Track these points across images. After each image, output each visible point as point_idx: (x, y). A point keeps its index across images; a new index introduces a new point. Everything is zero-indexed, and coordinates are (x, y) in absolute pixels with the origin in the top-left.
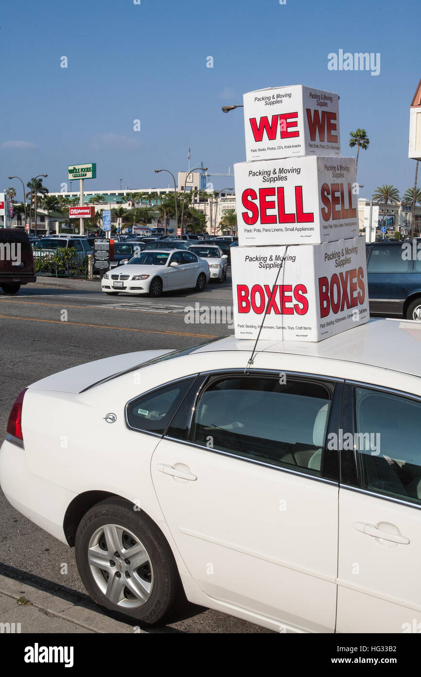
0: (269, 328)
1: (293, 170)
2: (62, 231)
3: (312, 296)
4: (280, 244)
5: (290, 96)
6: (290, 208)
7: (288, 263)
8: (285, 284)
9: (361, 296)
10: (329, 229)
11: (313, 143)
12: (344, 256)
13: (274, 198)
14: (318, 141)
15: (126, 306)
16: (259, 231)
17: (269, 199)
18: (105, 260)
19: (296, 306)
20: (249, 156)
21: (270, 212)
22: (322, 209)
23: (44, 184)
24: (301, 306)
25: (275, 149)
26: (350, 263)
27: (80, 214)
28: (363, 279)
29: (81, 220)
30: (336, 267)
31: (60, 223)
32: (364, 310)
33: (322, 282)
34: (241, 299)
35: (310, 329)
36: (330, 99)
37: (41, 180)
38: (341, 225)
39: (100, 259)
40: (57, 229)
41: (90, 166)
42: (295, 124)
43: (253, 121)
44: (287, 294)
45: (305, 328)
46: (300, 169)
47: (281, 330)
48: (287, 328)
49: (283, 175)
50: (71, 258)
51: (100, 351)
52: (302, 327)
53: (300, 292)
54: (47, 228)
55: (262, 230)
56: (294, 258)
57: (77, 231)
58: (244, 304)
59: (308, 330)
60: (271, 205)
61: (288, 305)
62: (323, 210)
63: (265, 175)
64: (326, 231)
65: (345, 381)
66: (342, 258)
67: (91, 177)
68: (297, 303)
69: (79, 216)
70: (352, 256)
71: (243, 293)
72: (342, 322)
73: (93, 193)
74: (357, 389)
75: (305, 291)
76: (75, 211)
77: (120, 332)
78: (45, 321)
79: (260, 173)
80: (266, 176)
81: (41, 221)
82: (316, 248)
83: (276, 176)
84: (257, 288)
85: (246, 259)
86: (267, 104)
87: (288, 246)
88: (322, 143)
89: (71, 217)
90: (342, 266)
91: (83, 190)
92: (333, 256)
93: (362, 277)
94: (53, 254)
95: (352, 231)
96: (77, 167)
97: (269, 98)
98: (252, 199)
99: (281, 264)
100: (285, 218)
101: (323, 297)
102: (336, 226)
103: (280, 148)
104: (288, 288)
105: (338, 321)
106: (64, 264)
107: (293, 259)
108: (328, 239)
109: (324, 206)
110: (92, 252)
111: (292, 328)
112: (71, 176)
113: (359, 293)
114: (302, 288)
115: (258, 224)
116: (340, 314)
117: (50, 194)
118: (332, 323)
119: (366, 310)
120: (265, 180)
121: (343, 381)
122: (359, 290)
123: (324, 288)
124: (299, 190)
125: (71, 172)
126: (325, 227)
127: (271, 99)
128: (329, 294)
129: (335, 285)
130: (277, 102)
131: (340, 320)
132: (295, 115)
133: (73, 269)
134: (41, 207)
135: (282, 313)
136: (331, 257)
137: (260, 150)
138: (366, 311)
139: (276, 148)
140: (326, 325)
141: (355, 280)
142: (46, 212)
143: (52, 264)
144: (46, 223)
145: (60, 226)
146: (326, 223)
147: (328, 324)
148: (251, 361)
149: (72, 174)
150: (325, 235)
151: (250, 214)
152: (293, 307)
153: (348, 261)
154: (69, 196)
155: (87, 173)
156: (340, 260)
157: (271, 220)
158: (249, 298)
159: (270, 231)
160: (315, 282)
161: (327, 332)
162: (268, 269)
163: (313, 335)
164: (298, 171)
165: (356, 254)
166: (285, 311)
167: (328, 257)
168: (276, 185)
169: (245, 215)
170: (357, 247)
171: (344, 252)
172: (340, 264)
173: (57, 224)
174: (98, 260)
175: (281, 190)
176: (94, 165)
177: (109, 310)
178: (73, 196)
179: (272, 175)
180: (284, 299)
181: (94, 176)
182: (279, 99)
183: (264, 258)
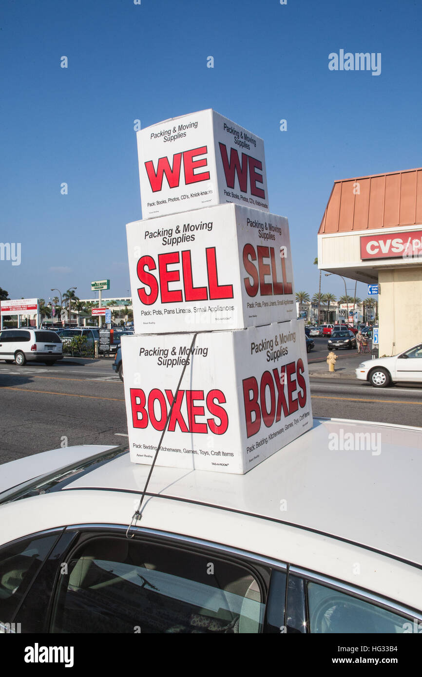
0: (173, 450)
1: (201, 226)
2: (88, 324)
3: (233, 406)
4: (188, 331)
5: (195, 125)
6: (200, 280)
7: (197, 358)
8: (193, 389)
9: (302, 396)
10: (256, 308)
11: (229, 190)
12: (279, 345)
13: (178, 267)
14: (237, 190)
15: (115, 378)
16: (159, 313)
17: (171, 268)
18: (108, 344)
19: (210, 421)
20: (146, 211)
21: (173, 286)
22: (245, 279)
23: (76, 295)
24: (218, 422)
25: (178, 199)
26: (287, 354)
27: (99, 313)
28: (303, 375)
29: (100, 317)
30: (268, 361)
31: (87, 320)
32: (306, 415)
33: (248, 384)
34: (136, 408)
35: (232, 455)
36: (253, 142)
37: (74, 291)
38: (273, 304)
39: (103, 343)
40: (85, 323)
41: (106, 281)
42: (204, 163)
43: (149, 165)
44: (197, 403)
45: (225, 454)
46: (212, 224)
47: (191, 454)
48: (199, 452)
49: (189, 233)
50: (83, 343)
51: (81, 420)
52: (219, 452)
53: (216, 401)
54: (78, 323)
55: (163, 312)
56: (205, 350)
57: (97, 325)
58: (140, 416)
59: (229, 457)
60: (174, 276)
61: (199, 419)
62: (246, 281)
63: (165, 236)
64: (252, 311)
65: (288, 567)
66: (276, 349)
67: (106, 288)
68: (211, 416)
69: (98, 315)
70: (288, 345)
71: (138, 401)
72: (279, 436)
73: (110, 299)
74: (311, 586)
75: (223, 399)
76: (96, 311)
77: (103, 401)
78: (47, 393)
79: (159, 234)
80: (167, 237)
81: (74, 318)
82: (238, 336)
83: (180, 235)
84: (156, 394)
85: (141, 352)
86: (166, 140)
87: (197, 333)
88: (244, 194)
89: (93, 315)
90: (276, 360)
91: (101, 298)
92: (263, 346)
93: (303, 371)
94: (70, 340)
95: (288, 311)
96: (97, 282)
97: (169, 132)
98: (149, 270)
99: (188, 359)
100: (194, 294)
101: (250, 406)
102: (266, 304)
103: (185, 197)
104: (199, 394)
105: (271, 437)
106: (78, 347)
107: (204, 352)
108: (255, 322)
109: (247, 275)
110: (98, 339)
111: (206, 453)
112: (93, 288)
113: (299, 393)
114: (218, 394)
115: (158, 305)
116: (276, 427)
117: (80, 301)
118: (264, 441)
119: (308, 413)
120: (165, 243)
121: (285, 567)
122: (299, 389)
123: (251, 393)
124: (211, 253)
125: (93, 285)
126: (251, 306)
127: (172, 132)
128: (259, 402)
129: (267, 387)
130: (180, 136)
131: (275, 434)
132: (203, 150)
133: (84, 350)
134: (73, 309)
135: (192, 431)
136: (261, 347)
137: (158, 203)
138: (309, 415)
139: (180, 198)
140: (255, 447)
141: (294, 377)
142: (77, 312)
143: (69, 348)
144: (77, 319)
145: (87, 321)
146: (251, 300)
147: (258, 445)
148: (138, 515)
149: (93, 287)
150: (250, 317)
151: (148, 290)
152: (207, 422)
153: (284, 352)
154: (94, 302)
155: (104, 286)
156: (274, 351)
157: (175, 297)
158: (146, 407)
159: (173, 312)
160: (238, 386)
161: (258, 456)
162: (170, 367)
163: (237, 463)
164: (209, 226)
165: (294, 342)
166: (194, 428)
167: (255, 348)
168: (180, 248)
169: (141, 292)
170: (294, 333)
171: (278, 340)
172: (273, 357)
173: (85, 320)
174: (102, 344)
175: (187, 254)
176: (109, 281)
177: (101, 382)
178: (97, 301)
179: (175, 235)
180: (193, 411)
181: (108, 288)
182: (182, 132)
183: (164, 351)
